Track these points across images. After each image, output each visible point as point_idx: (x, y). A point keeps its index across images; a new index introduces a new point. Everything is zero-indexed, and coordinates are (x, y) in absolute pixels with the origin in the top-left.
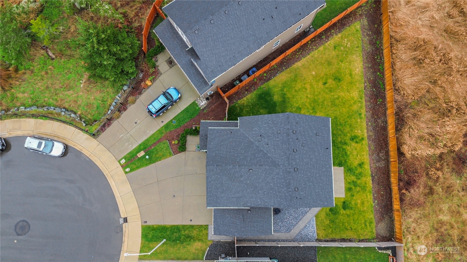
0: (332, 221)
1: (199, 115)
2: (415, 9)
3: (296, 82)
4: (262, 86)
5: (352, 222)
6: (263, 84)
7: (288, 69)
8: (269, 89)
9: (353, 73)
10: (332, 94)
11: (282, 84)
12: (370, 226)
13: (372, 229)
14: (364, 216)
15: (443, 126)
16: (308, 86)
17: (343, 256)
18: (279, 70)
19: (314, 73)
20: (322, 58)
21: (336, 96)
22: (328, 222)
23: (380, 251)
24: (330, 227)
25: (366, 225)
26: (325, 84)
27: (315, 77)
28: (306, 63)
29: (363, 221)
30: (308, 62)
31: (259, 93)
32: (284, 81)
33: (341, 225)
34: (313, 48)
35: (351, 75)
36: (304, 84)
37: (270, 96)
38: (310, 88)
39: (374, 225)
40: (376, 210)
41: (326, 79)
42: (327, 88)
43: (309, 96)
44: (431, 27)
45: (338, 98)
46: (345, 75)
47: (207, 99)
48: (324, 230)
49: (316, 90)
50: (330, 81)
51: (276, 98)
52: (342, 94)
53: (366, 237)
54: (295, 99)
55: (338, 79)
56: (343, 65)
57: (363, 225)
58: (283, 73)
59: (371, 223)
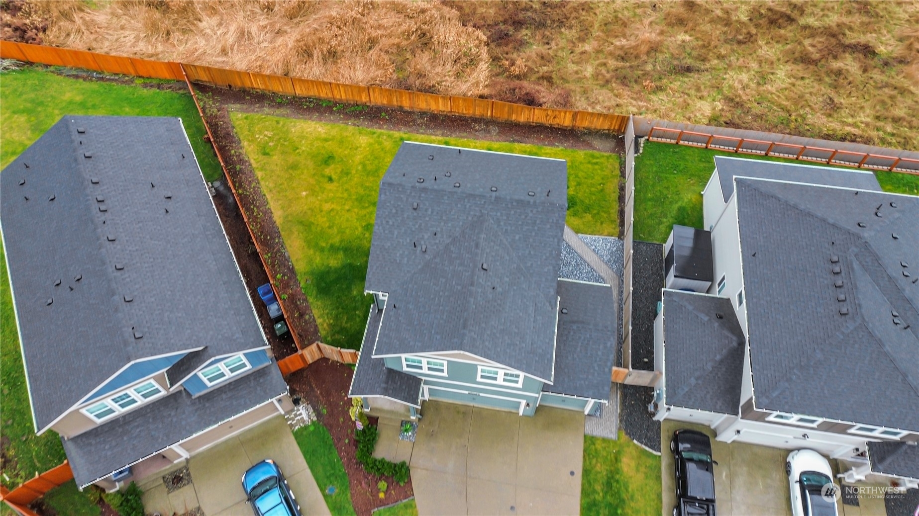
0: (587, 209)
1: (330, 427)
2: (239, 46)
3: (313, 224)
4: (302, 284)
5: (590, 181)
6: (296, 282)
7: (282, 233)
8: (312, 273)
9: (323, 136)
10: (354, 172)
11: (309, 247)
12: (598, 158)
13: (603, 156)
14: (581, 163)
15: (445, 45)
16: (327, 207)
17: (650, 203)
18: (279, 250)
19: (304, 193)
20: (278, 176)
21: (360, 168)
22: (588, 217)
23: (641, 151)
24: (598, 213)
25: (596, 163)
26: (330, 179)
27: (313, 192)
28: (280, 202)
29: (590, 166)
30: (279, 200)
31: (314, 292)
32: (304, 244)
33: (594, 197)
34: (254, 188)
35: (326, 140)
36: (321, 211)
37: (328, 272)
38: (333, 203)
39: (596, 153)
40: (572, 147)
41: (323, 176)
42: (340, 178)
43: (347, 207)
44: (279, 32)
45: (364, 166)
46: (324, 147)
47: (296, 402)
48: (602, 223)
49: (339, 195)
50: (328, 171)
51: (335, 262)
52: (358, 158)
53: (617, 166)
54: (347, 231)
55: (329, 159)
56: (304, 148)
57: (597, 167)
58: (287, 243)
59: (593, 156)
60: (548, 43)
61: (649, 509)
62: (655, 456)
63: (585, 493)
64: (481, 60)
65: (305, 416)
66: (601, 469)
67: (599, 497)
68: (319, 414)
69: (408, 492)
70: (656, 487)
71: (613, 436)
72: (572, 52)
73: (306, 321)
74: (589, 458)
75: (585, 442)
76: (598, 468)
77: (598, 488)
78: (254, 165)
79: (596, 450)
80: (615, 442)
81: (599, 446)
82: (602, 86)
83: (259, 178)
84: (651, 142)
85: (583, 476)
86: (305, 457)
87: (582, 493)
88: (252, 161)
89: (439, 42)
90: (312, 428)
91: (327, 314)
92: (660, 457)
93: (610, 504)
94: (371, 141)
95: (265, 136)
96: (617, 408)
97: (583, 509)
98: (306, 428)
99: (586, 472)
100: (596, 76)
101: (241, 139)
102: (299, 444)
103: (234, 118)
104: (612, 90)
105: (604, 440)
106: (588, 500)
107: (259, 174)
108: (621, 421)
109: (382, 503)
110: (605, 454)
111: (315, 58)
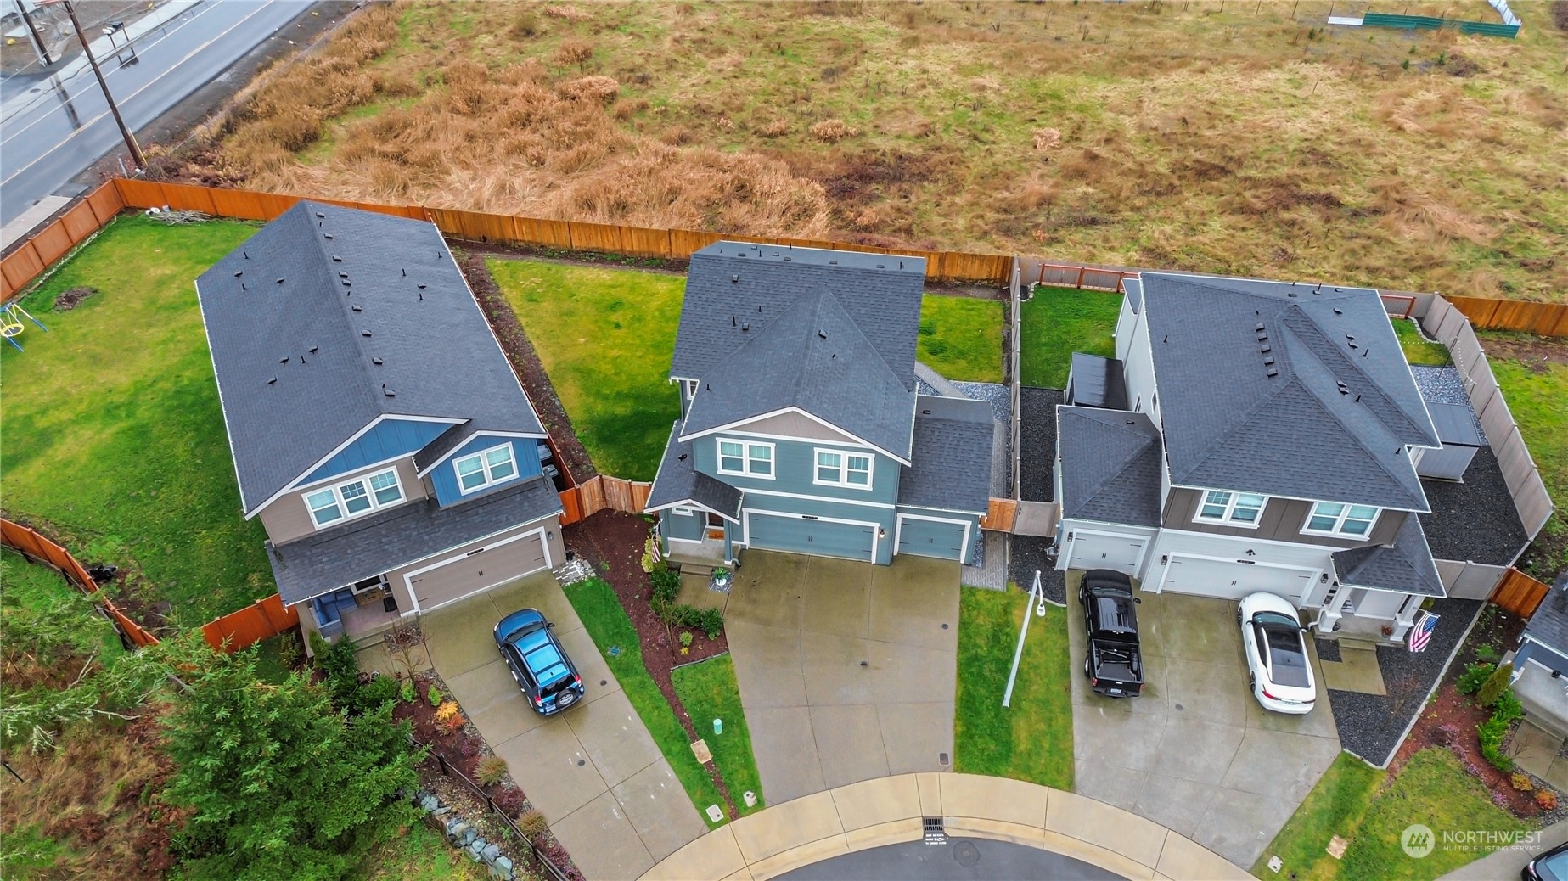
0: (962, 355)
1: (615, 584)
2: (498, 200)
3: (594, 371)
4: (578, 434)
5: (963, 327)
6: (571, 432)
7: (553, 381)
8: (592, 422)
9: (609, 282)
10: (649, 318)
11: (588, 395)
12: (974, 304)
13: (981, 303)
14: (951, 309)
15: (771, 195)
16: (614, 353)
17: (1044, 348)
18: (548, 399)
19: (582, 340)
20: (548, 322)
21: (656, 314)
22: (963, 363)
23: (1031, 296)
24: (976, 359)
25: (972, 310)
26: (618, 326)
27: (593, 337)
28: (550, 349)
29: (963, 312)
30: (548, 347)
31: (594, 441)
32: (580, 392)
33: (969, 343)
34: (516, 335)
35: (613, 287)
36: (605, 358)
37: (613, 420)
38: (620, 349)
39: (972, 300)
40: (940, 293)
41: (608, 322)
42: (630, 325)
43: (639, 354)
44: (550, 186)
45: (662, 311)
46: (610, 294)
47: (570, 557)
48: (981, 369)
49: (629, 341)
50: (614, 317)
51: (622, 410)
52: (654, 304)
53: (1000, 312)
54: (640, 378)
55: (615, 306)
56: (583, 295)
57: (972, 313)
58: (558, 391)
59: (968, 303)
60: (906, 197)
61: (1051, 665)
62: (1059, 608)
63: (962, 647)
64: (818, 210)
65: (579, 571)
66: (984, 622)
67: (983, 651)
68: (598, 570)
69: (721, 645)
70: (1060, 642)
71: (1001, 588)
72: (938, 205)
73: (582, 471)
74: (968, 611)
75: (962, 593)
76: (980, 621)
77: (981, 641)
78: (516, 311)
79: (977, 601)
80: (1003, 593)
81: (981, 597)
82: (978, 239)
83: (523, 325)
84: (1044, 287)
85: (960, 629)
86: (579, 615)
87: (959, 647)
88: (514, 308)
89: (762, 193)
90: (589, 584)
91: (612, 464)
92: (1065, 608)
93: (998, 658)
94: (672, 287)
95: (532, 282)
96: (1005, 561)
97: (960, 664)
98: (581, 583)
99: (964, 625)
100: (970, 229)
101: (500, 285)
102: (570, 600)
103: (491, 265)
104: (992, 243)
105: (987, 591)
106: (967, 655)
107: (523, 321)
108: (1010, 573)
109: (685, 659)
110: (989, 606)
111: (599, 209)
